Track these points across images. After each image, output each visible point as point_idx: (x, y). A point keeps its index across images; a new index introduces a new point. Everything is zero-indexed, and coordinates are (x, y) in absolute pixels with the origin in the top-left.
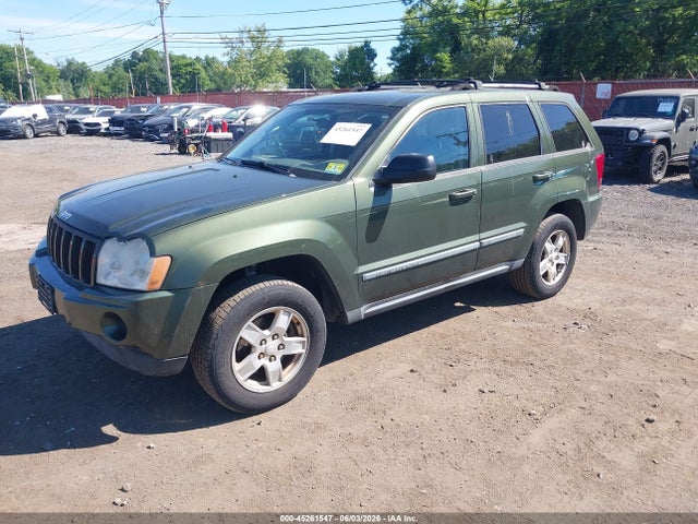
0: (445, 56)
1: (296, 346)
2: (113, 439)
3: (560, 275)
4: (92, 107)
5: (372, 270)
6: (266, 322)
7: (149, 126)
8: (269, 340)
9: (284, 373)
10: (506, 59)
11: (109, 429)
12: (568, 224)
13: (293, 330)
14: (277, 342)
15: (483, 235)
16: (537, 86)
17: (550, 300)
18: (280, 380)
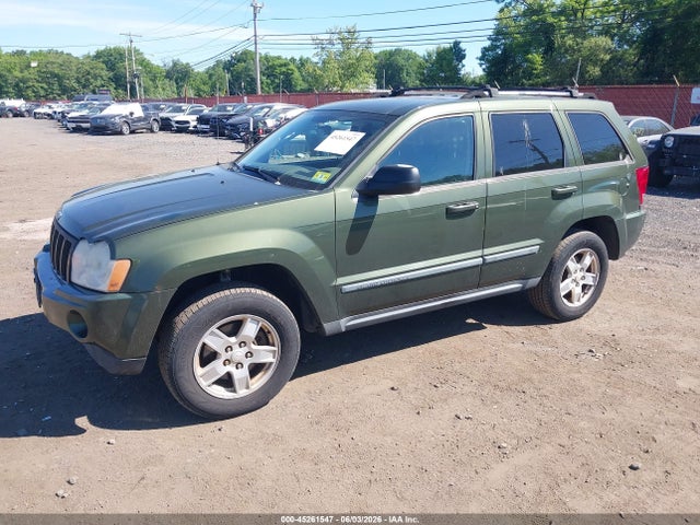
0: (536, 58)
1: (266, 354)
2: (82, 431)
3: (587, 297)
4: (184, 106)
5: (351, 282)
6: (234, 329)
7: (231, 125)
8: (236, 348)
9: (251, 382)
10: (602, 60)
11: (82, 422)
12: (596, 242)
13: (262, 339)
14: (244, 350)
15: (487, 251)
16: (568, 94)
17: (572, 323)
18: (248, 388)
